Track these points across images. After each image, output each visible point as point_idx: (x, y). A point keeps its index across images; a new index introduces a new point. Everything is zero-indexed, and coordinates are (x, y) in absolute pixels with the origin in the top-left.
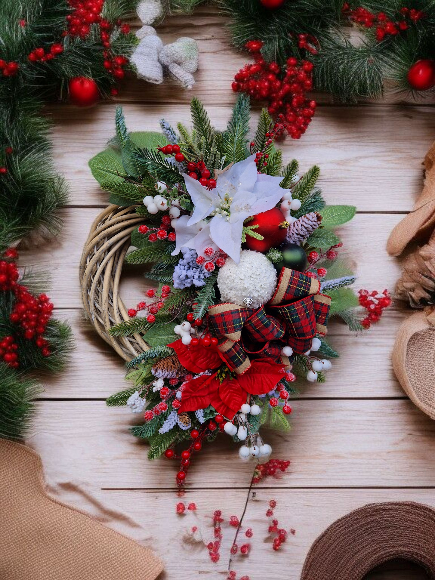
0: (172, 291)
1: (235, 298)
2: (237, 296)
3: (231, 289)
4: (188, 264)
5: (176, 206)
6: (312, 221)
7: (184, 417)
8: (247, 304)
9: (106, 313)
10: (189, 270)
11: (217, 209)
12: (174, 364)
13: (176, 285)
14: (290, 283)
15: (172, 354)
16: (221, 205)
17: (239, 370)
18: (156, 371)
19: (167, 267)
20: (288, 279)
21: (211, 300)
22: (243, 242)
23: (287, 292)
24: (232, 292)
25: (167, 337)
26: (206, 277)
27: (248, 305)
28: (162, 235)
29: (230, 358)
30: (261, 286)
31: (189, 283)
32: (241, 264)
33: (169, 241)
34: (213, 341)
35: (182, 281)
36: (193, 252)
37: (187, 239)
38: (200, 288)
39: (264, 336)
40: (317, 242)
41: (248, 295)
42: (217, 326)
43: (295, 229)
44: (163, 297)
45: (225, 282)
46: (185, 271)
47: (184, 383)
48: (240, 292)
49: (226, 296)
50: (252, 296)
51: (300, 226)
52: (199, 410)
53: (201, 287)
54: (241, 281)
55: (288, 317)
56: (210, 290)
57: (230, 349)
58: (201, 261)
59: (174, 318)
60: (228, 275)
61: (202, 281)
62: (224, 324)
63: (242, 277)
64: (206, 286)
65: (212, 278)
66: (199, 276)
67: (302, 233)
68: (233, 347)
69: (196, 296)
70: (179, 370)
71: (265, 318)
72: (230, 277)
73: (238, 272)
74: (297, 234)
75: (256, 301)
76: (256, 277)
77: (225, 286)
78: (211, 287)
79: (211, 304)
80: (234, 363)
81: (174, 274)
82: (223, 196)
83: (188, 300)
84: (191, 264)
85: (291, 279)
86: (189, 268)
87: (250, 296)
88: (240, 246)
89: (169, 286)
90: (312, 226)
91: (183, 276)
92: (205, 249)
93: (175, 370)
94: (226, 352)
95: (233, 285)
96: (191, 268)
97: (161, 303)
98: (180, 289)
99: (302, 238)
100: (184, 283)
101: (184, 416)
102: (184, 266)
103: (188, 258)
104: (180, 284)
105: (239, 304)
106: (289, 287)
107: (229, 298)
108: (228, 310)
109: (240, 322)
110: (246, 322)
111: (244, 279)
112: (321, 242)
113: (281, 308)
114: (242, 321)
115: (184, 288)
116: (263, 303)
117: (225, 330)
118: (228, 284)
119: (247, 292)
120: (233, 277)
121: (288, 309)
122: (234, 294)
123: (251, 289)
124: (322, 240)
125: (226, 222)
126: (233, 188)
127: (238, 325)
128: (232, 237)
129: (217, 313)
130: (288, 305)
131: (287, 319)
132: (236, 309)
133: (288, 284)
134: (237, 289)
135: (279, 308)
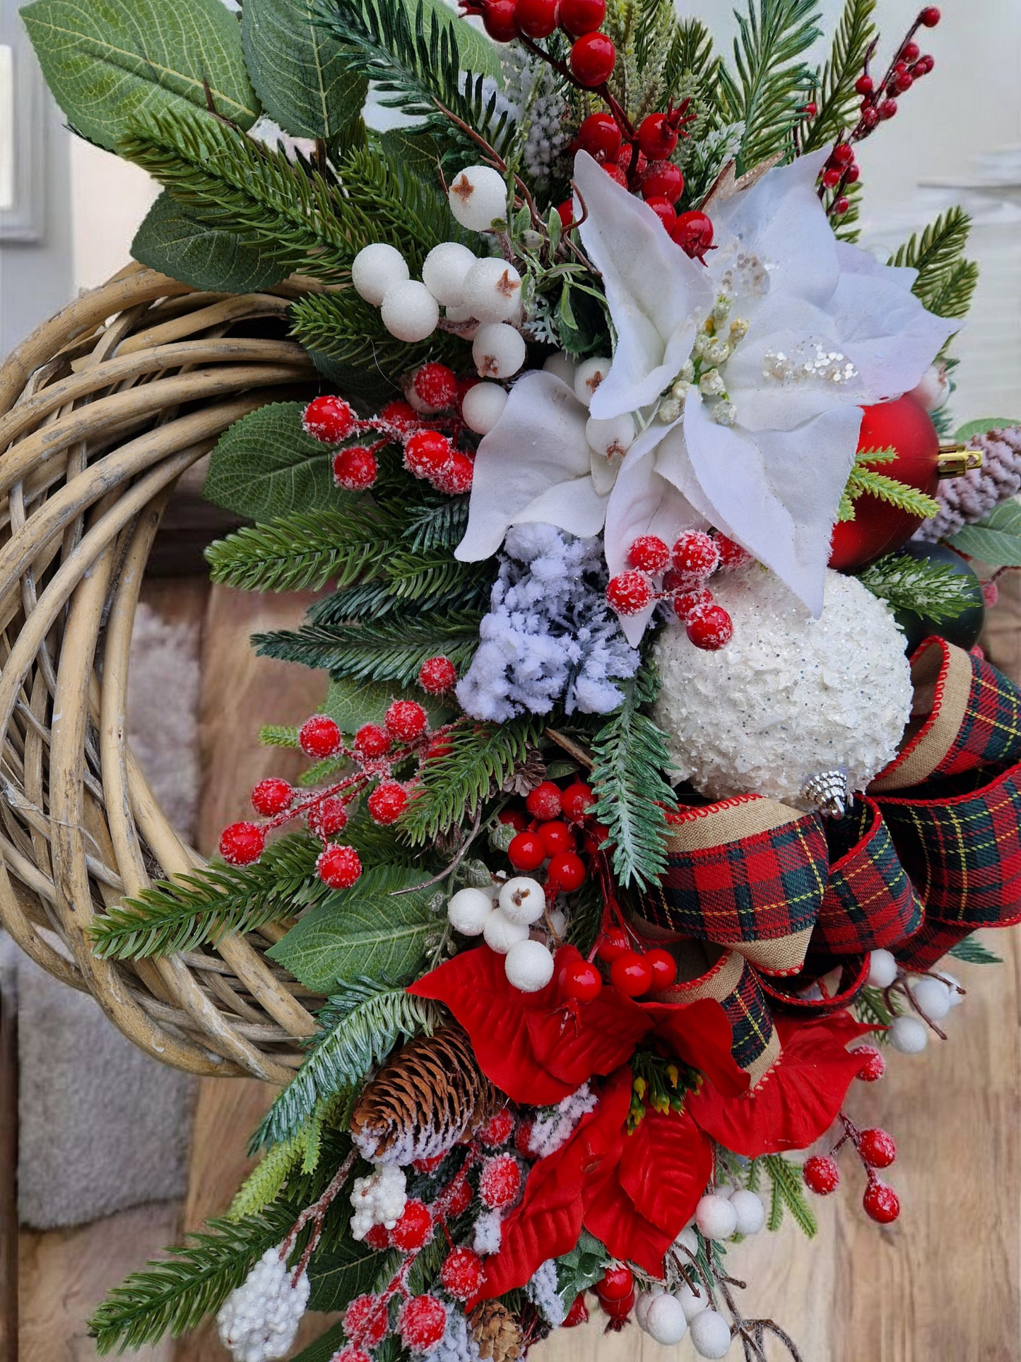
1: (778, 770)
2: (792, 764)
3: (764, 733)
7: (501, 1329)
8: (830, 801)
9: (76, 841)
14: (973, 704)
16: (701, 346)
18: (385, 1141)
20: (966, 690)
22: (844, 518)
23: (959, 745)
24: (768, 743)
25: (381, 936)
27: (838, 802)
30: (890, 723)
31: (548, 696)
33: (437, 494)
34: (661, 967)
36: (580, 549)
37: (522, 485)
38: (597, 721)
40: (988, 543)
41: (841, 760)
42: (696, 901)
45: (737, 696)
48: (807, 745)
49: (718, 760)
50: (852, 763)
52: (541, 1268)
53: (595, 714)
54: (824, 698)
55: (953, 844)
57: (731, 999)
60: (759, 668)
62: (742, 896)
63: (831, 679)
64: (623, 713)
68: (742, 986)
70: (477, 1105)
71: (893, 859)
72: (768, 678)
73: (808, 655)
77: (727, 717)
80: (735, 1052)
85: (975, 687)
87: (846, 763)
88: (829, 535)
95: (778, 712)
99: (961, 521)
101: (495, 1324)
105: (781, 797)
106: (968, 720)
107: (742, 770)
108: (758, 830)
109: (814, 886)
110: (829, 880)
111: (839, 687)
112: (1003, 545)
113: (925, 808)
114: (819, 879)
115: (513, 716)
116: (863, 790)
117: (742, 925)
118: (752, 707)
119: (839, 747)
120: (784, 681)
121: (961, 815)
122: (776, 755)
123: (858, 734)
124: (1006, 539)
125: (718, 423)
126: (757, 278)
127: (803, 897)
128: (777, 494)
129: (711, 845)
130: (962, 799)
131: (943, 851)
132: (785, 822)
133: (964, 707)
134: (800, 731)
135: (915, 808)
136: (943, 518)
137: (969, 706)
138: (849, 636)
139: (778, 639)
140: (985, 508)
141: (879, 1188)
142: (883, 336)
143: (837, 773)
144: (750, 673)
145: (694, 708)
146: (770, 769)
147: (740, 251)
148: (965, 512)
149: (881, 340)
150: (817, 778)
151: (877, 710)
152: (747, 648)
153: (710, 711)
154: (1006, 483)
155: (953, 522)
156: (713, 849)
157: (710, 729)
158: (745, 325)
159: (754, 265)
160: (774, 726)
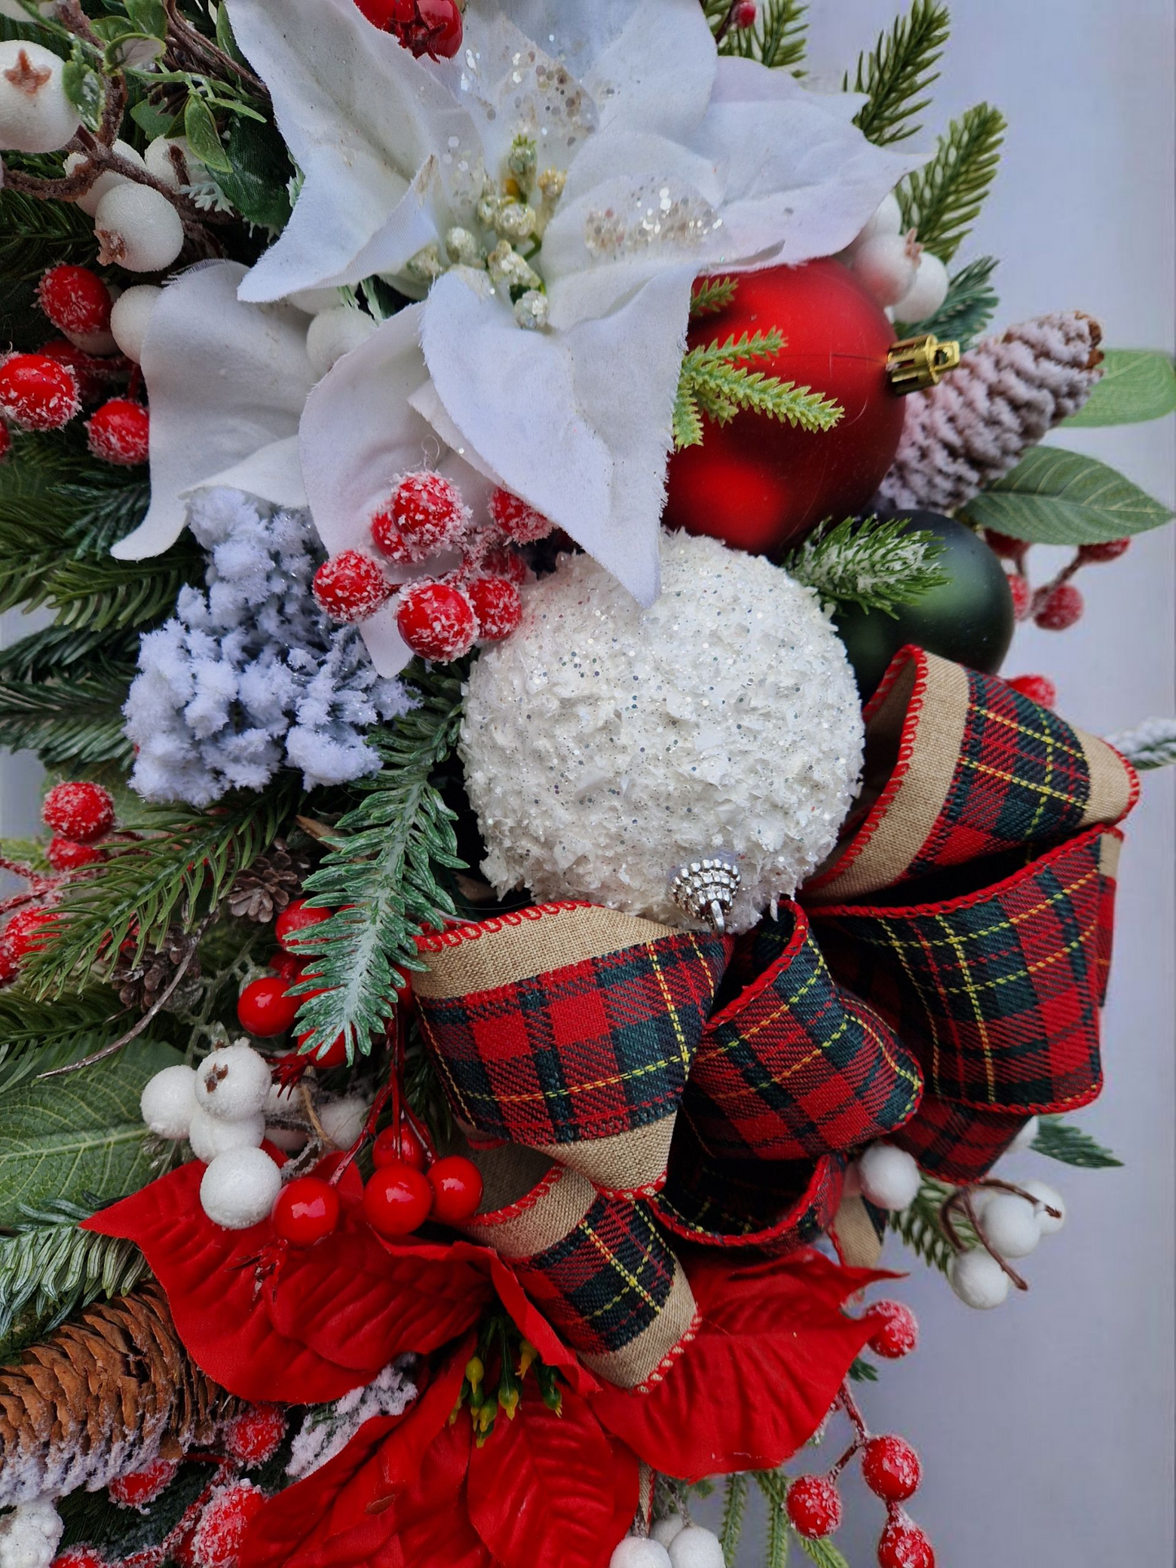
0: (121, 823)
1: (615, 860)
2: (637, 850)
3: (585, 801)
4: (249, 619)
5: (153, 184)
6: (1059, 362)
8: (706, 909)
10: (252, 669)
11: (460, 237)
12: (143, 1375)
13: (148, 778)
14: (970, 748)
15: (128, 1284)
16: (487, 212)
17: (623, 1364)
19: (91, 655)
20: (957, 728)
21: (431, 885)
22: (684, 441)
23: (951, 815)
24: (594, 818)
26: (388, 716)
27: (715, 906)
28: (37, 394)
29: (567, 1296)
30: (805, 777)
31: (254, 760)
32: (660, 611)
34: (450, 1183)
35: (196, 744)
36: (286, 530)
37: (228, 443)
38: (339, 798)
39: (812, 1127)
40: (1035, 515)
41: (718, 840)
42: (482, 1078)
43: (939, 418)
44: (62, 863)
45: (542, 744)
46: (226, 668)
47: (222, 1497)
48: (656, 817)
49: (536, 851)
50: (740, 846)
51: (978, 392)
53: (346, 785)
54: (671, 736)
55: (956, 979)
56: (411, 808)
57: (576, 1237)
58: (358, 585)
59: (139, 1017)
60: (566, 693)
61: (359, 740)
62: (548, 1068)
64: (383, 784)
65: (424, 726)
66: (335, 709)
67: (985, 442)
68: (593, 1216)
69: (316, 853)
70: (180, 1406)
71: (829, 1001)
72: (582, 710)
73: (644, 670)
74: (952, 452)
75: (757, 878)
76: (773, 705)
77: (532, 779)
78: (416, 789)
79: (435, 917)
80: (595, 1323)
81: (140, 689)
82: (498, 147)
83: (244, 882)
84: (269, 623)
85: (974, 722)
86: (252, 652)
87: (728, 843)
88: (661, 472)
89: (99, 788)
90: (1056, 393)
91: (206, 709)
92: (380, 503)
93: (150, 1422)
94: (540, 1261)
95: (602, 766)
96: (268, 654)
97: (31, 917)
98: (188, 808)
99: (973, 476)
100: (213, 758)
102: (217, 634)
103: (246, 575)
104: (183, 768)
105: (639, 906)
106: (963, 775)
107: (564, 864)
108: (574, 957)
109: (670, 1048)
110: (703, 1041)
111: (694, 718)
112: (1059, 516)
113: (903, 921)
114: (681, 1038)
115: (217, 795)
116: (792, 893)
117: (553, 1117)
118: (563, 759)
119: (710, 819)
120: (606, 711)
121: (960, 929)
122: (608, 835)
123: (740, 798)
124: (1066, 509)
125: (522, 326)
126: (571, 103)
127: (651, 1068)
128: (586, 416)
129: (492, 986)
130: (959, 903)
131: (942, 990)
132: (627, 944)
133: (957, 755)
134: (638, 794)
135: (889, 922)
136: (940, 471)
137: (963, 751)
138: (715, 638)
139: (601, 649)
140: (1005, 452)
141: (899, 1532)
142: (799, 186)
143: (717, 863)
144: (554, 705)
145: (493, 770)
146: (608, 860)
147: (538, 61)
148: (977, 462)
149: (798, 192)
150: (685, 873)
151: (771, 756)
152: (556, 666)
153: (514, 774)
154: (1029, 405)
155: (959, 479)
156: (496, 991)
157: (514, 802)
158: (559, 177)
159: (562, 81)
160: (597, 787)
